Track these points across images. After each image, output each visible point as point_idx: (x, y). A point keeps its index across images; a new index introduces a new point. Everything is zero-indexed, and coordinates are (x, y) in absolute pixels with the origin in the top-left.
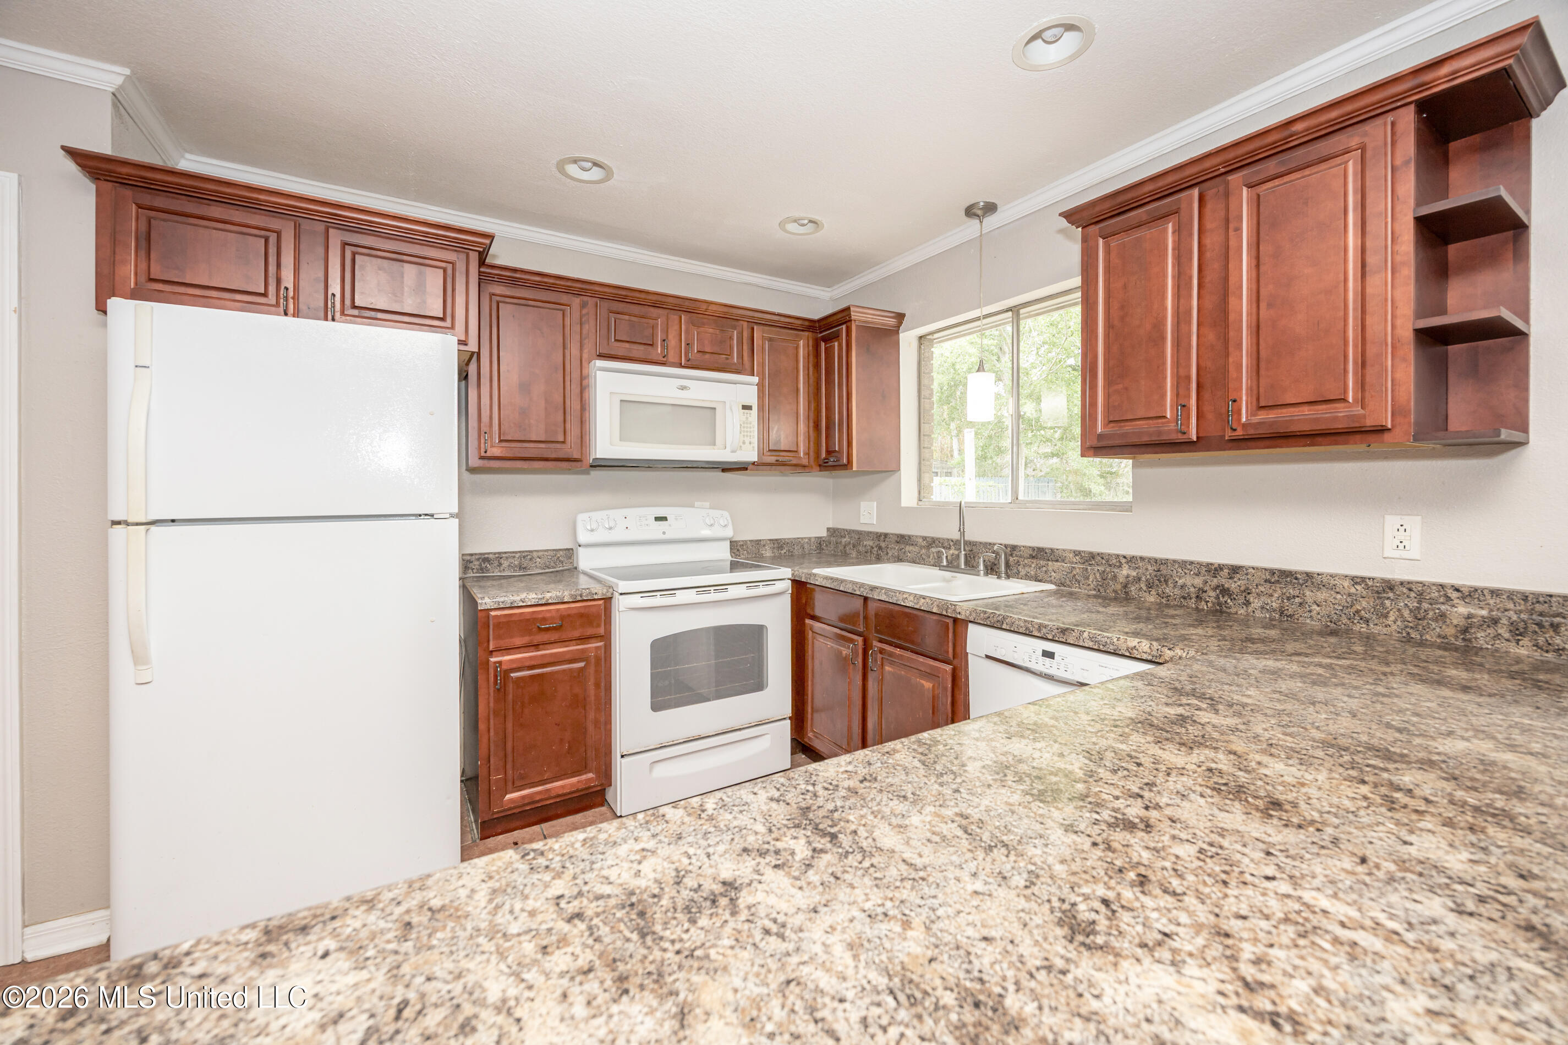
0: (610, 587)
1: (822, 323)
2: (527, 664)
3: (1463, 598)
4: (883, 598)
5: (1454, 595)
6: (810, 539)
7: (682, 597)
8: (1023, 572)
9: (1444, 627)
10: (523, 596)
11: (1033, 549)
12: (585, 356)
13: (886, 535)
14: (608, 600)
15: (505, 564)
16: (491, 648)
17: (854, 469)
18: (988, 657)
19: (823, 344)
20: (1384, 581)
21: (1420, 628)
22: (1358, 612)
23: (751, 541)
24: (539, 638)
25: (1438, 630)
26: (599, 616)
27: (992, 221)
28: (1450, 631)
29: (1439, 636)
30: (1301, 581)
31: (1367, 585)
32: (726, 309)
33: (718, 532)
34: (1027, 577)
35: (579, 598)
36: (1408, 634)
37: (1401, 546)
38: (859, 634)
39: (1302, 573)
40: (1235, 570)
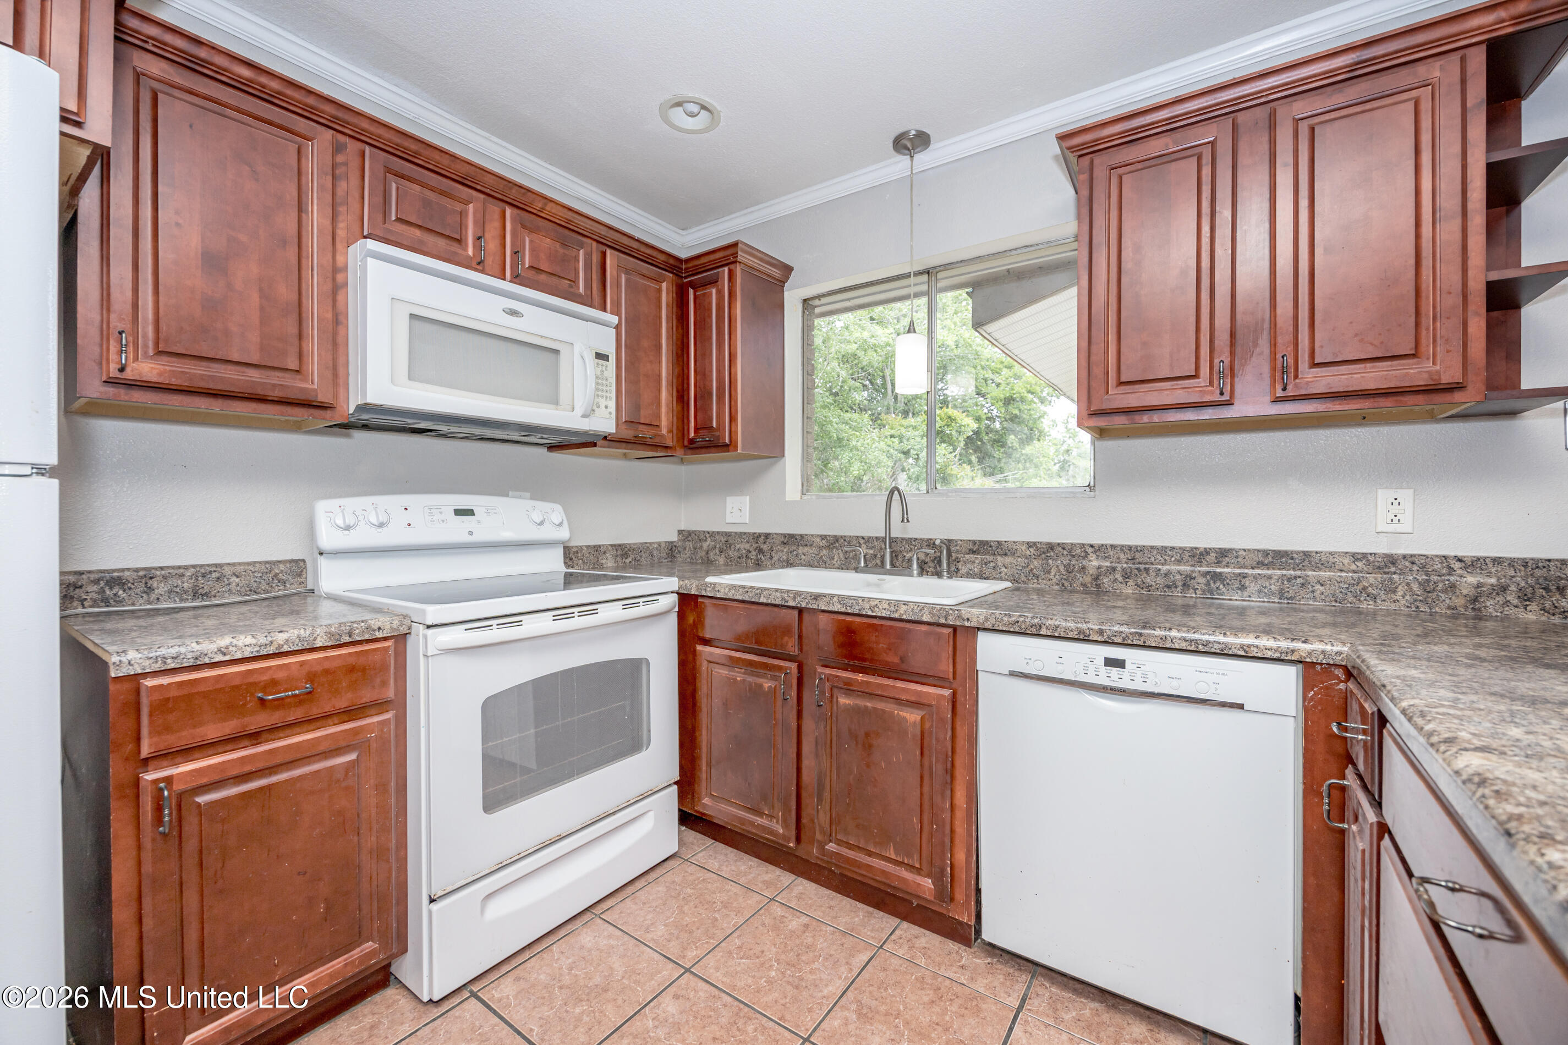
0: (405, 617)
1: (690, 265)
2: (235, 772)
3: (1466, 568)
4: (837, 607)
5: (1457, 565)
6: (659, 544)
7: (532, 626)
8: (964, 570)
9: (1453, 598)
10: (225, 641)
11: (974, 542)
12: (341, 233)
13: (767, 536)
14: (401, 639)
15: (161, 588)
16: (145, 751)
17: (739, 451)
18: (1013, 674)
19: (691, 291)
20: (1386, 555)
21: (1430, 600)
22: (1365, 588)
23: (588, 547)
24: (261, 720)
25: (1447, 601)
26: (384, 667)
27: (924, 159)
28: (1460, 602)
29: (1449, 608)
30: (1297, 561)
31: (1368, 560)
32: (570, 215)
33: (548, 533)
34: (970, 575)
35: (346, 639)
36: (1417, 607)
37: (1396, 520)
38: (790, 659)
39: (1298, 553)
40: (1223, 554)
